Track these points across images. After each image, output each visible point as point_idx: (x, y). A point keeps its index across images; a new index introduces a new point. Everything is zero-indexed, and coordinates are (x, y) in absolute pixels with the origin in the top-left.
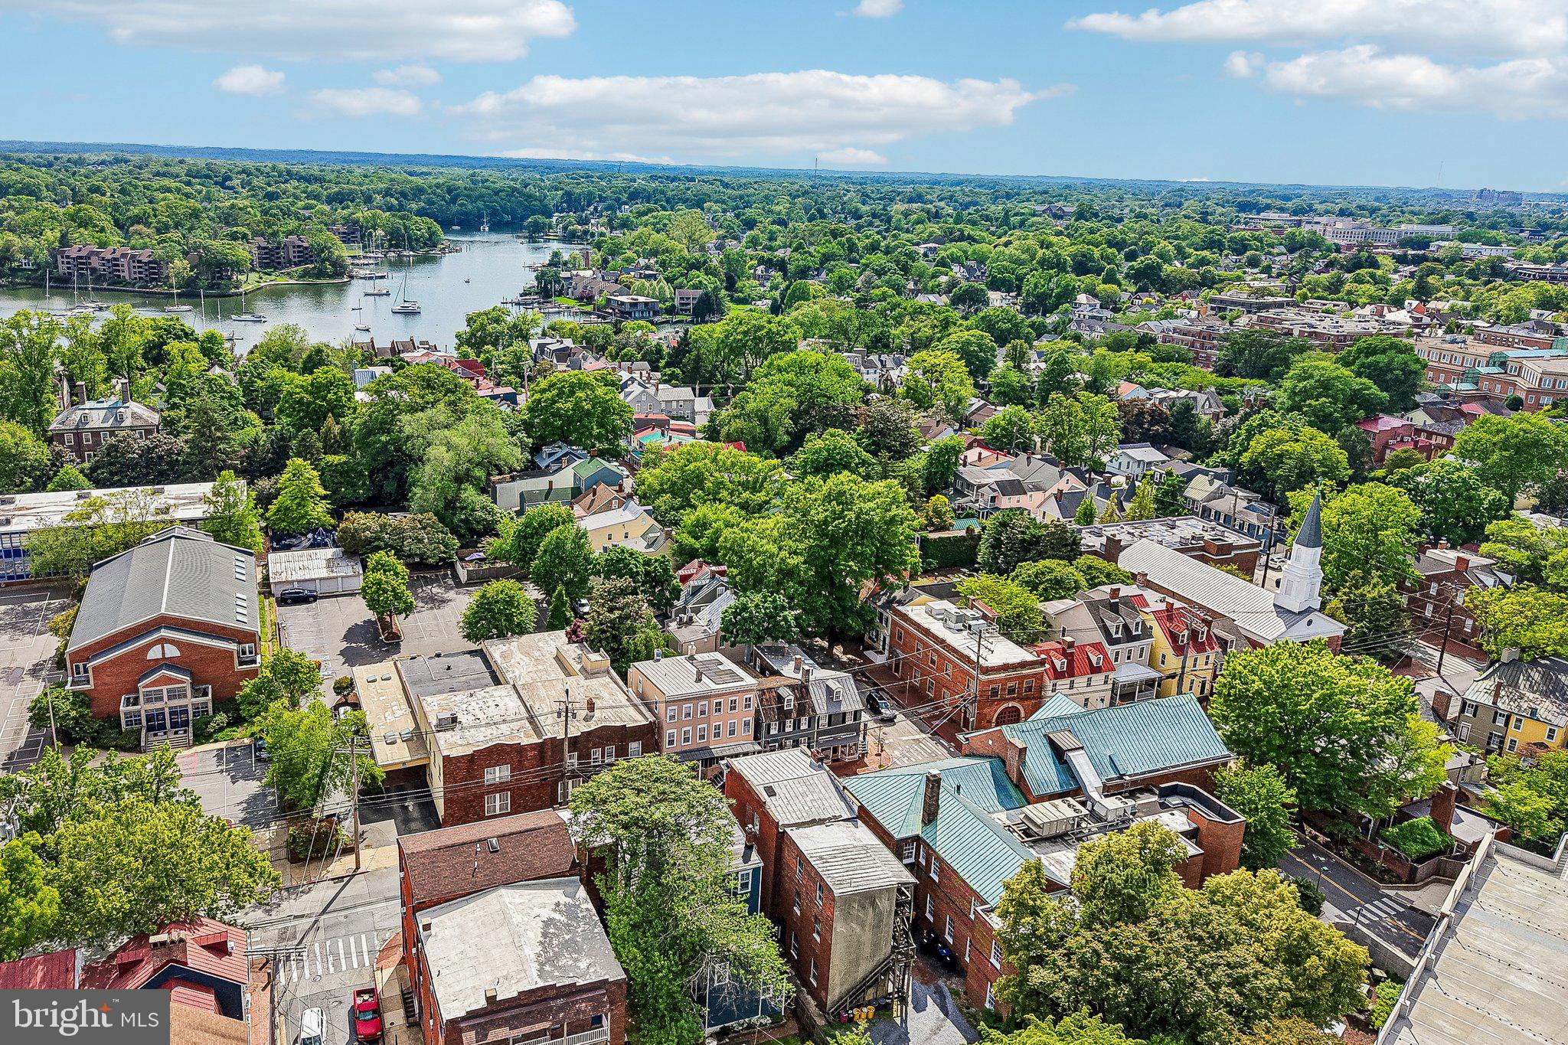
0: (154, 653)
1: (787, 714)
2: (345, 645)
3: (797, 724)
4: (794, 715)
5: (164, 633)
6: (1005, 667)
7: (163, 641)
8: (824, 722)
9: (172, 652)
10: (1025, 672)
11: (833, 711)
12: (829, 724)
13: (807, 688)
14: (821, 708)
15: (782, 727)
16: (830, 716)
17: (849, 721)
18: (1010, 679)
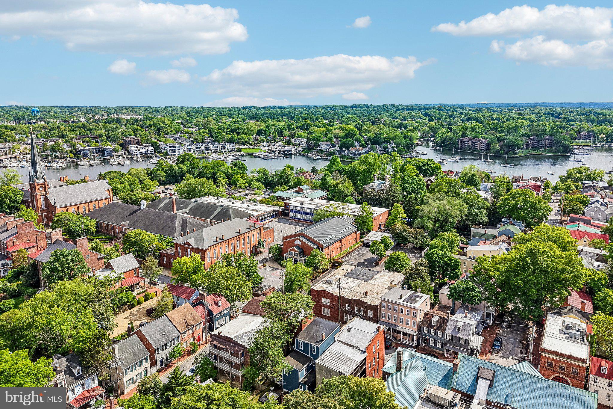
0: (296, 242)
1: (432, 327)
2: (362, 261)
3: (436, 334)
4: (435, 328)
5: (300, 238)
6: (557, 354)
7: (298, 239)
8: (449, 338)
9: (300, 243)
10: (571, 361)
11: (454, 334)
12: (452, 339)
13: (447, 321)
14: (449, 330)
15: (429, 331)
16: (452, 336)
17: (462, 342)
18: (560, 362)
